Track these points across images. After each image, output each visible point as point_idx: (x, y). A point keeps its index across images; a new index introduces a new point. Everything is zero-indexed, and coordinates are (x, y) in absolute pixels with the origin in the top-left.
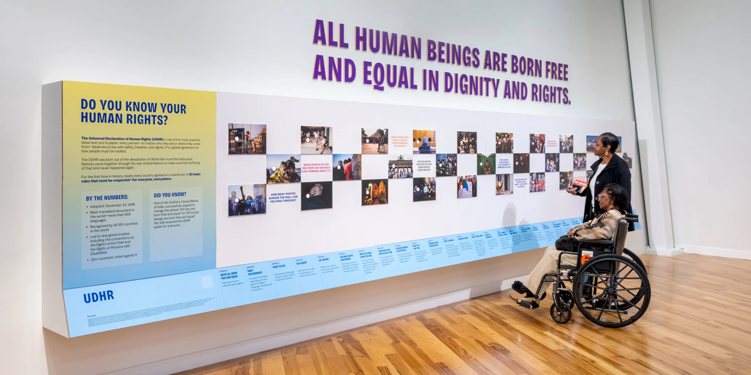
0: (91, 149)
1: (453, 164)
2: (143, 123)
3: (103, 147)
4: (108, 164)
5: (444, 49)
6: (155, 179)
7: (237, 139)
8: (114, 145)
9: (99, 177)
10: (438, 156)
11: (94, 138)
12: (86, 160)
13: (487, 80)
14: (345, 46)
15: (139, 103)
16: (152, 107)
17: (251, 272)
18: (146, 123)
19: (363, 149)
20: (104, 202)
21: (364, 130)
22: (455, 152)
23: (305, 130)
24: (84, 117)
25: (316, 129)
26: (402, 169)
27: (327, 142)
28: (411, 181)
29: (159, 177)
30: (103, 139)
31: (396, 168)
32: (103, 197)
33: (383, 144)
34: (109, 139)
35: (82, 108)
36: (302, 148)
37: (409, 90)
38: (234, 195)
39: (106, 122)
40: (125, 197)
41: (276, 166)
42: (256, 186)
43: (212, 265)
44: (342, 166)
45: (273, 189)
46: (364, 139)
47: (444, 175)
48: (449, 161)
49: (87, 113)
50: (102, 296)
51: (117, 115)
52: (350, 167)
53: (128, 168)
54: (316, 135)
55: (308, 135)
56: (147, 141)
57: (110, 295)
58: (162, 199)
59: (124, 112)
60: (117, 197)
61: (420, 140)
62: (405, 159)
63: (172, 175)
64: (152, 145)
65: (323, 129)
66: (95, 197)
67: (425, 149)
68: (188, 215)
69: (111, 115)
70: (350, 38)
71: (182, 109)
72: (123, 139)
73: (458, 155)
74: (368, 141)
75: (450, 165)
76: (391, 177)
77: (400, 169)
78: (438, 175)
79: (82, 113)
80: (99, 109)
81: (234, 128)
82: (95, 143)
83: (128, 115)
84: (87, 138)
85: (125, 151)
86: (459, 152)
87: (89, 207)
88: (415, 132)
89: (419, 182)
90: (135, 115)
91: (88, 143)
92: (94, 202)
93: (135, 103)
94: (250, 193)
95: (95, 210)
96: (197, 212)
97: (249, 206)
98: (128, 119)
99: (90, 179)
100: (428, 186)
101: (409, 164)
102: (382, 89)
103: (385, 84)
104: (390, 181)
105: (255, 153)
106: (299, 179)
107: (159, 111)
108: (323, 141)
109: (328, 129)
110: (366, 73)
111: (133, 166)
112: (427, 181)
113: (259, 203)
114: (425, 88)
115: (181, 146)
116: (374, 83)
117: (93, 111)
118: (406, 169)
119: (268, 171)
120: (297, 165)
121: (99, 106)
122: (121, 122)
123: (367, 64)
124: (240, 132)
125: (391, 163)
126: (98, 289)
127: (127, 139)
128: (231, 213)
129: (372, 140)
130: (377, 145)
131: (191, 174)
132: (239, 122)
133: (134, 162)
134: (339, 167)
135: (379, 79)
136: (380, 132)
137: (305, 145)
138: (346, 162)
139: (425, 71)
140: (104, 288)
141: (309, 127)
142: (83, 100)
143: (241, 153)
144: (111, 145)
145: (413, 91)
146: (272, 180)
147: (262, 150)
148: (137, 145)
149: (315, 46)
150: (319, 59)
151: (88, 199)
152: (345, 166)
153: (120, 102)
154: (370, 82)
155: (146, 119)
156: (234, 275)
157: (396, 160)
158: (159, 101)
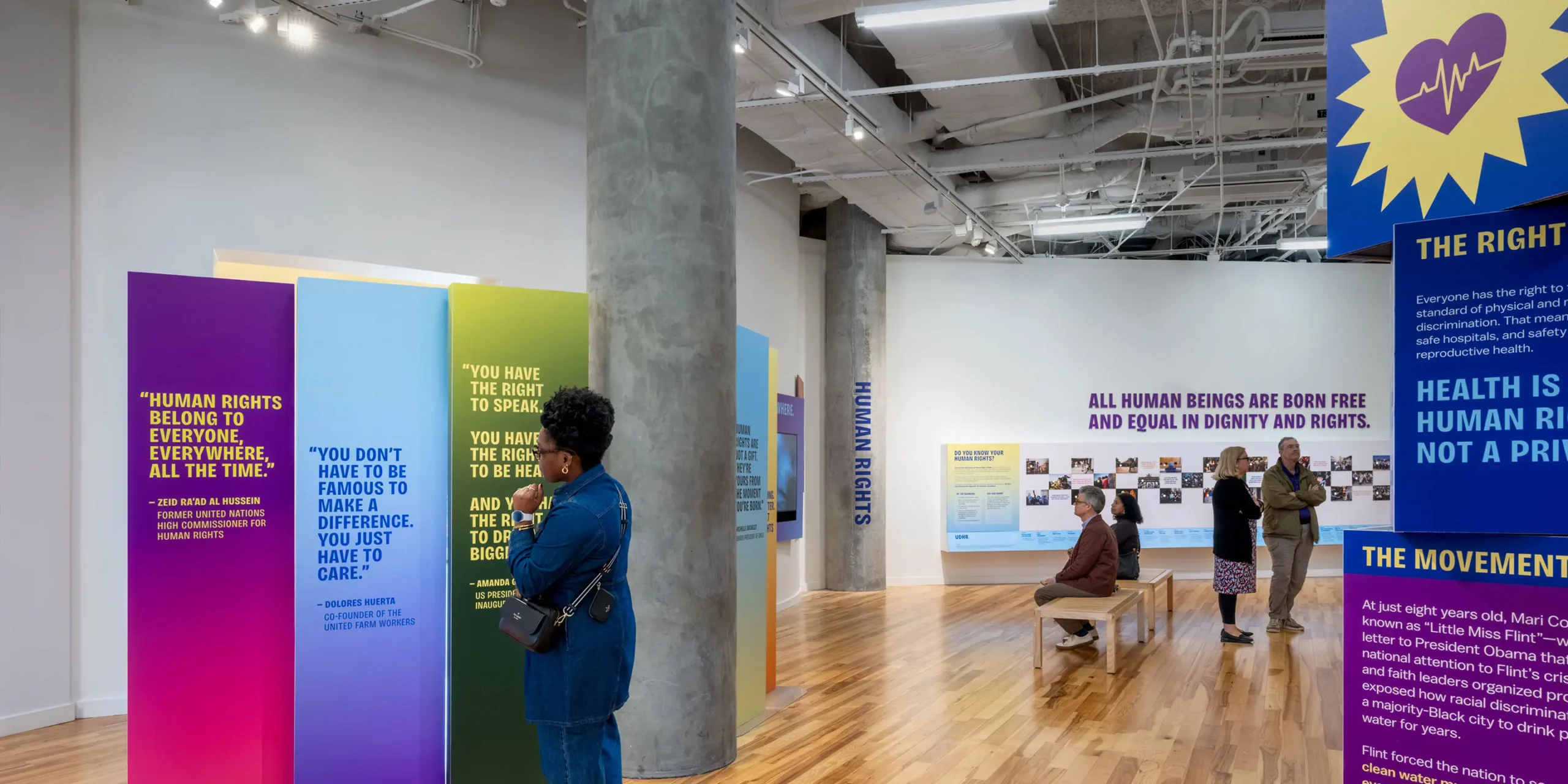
0: (959, 472)
1: (1199, 479)
2: (982, 460)
3: (964, 471)
4: (967, 479)
5: (1205, 398)
6: (988, 486)
7: (1031, 466)
8: (969, 471)
9: (963, 484)
10: (1184, 475)
11: (960, 468)
12: (957, 477)
13: (1253, 416)
14: (1112, 406)
15: (980, 451)
16: (987, 453)
17: (1039, 535)
18: (984, 460)
19: (1117, 470)
20: (965, 496)
21: (1118, 459)
22: (1202, 471)
23: (1074, 460)
24: (956, 459)
25: (1082, 460)
26: (1150, 483)
27: (1090, 466)
28: (1158, 491)
29: (990, 485)
30: (964, 468)
31: (1144, 482)
32: (964, 494)
33: (1133, 467)
34: (967, 468)
35: (956, 455)
36: (1072, 470)
37: (1170, 431)
38: (1029, 494)
39: (965, 460)
40: (973, 494)
41: (1055, 480)
42: (1042, 491)
43: (1018, 529)
44: (1101, 481)
45: (1052, 492)
46: (1118, 464)
47: (1190, 486)
48: (1195, 477)
49: (957, 457)
50: (963, 537)
51: (971, 457)
52: (1107, 481)
53: (975, 481)
54: (1082, 463)
55: (1076, 463)
56: (984, 469)
57: (967, 537)
58: (991, 495)
59: (973, 456)
60: (970, 494)
61: (1166, 464)
62: (1152, 476)
63: (996, 484)
64: (986, 470)
65: (1087, 459)
66: (961, 493)
67: (1171, 469)
68: (1005, 504)
69: (968, 457)
70: (1117, 401)
71: (1002, 453)
72: (973, 468)
73: (1205, 474)
74: (1121, 465)
75: (1196, 480)
76: (1140, 487)
77: (1148, 483)
78: (1184, 486)
79: (955, 457)
80: (962, 455)
81: (1030, 461)
82: (961, 470)
83: (975, 457)
84: (957, 468)
85: (974, 473)
86: (1205, 471)
87: (958, 497)
88: (1161, 459)
89: (1166, 491)
90: (979, 457)
91: (958, 470)
92: (960, 496)
93: (978, 451)
94: (1039, 494)
95: (961, 499)
96: (1009, 503)
97: (1038, 501)
98: (975, 459)
99: (959, 486)
100: (1174, 493)
101: (1157, 479)
102: (1145, 430)
103: (1147, 427)
104: (1139, 490)
105: (1042, 473)
106: (1070, 487)
107: (990, 454)
108: (1087, 466)
109: (1091, 459)
110: (1131, 421)
111: (978, 480)
112: (1173, 491)
113: (1044, 500)
114: (1184, 427)
115: (1001, 470)
116: (1137, 428)
117: (960, 456)
118: (1154, 483)
119: (1050, 483)
120: (1068, 480)
121: (962, 453)
122: (972, 460)
123: (1131, 416)
124: (1033, 463)
125: (1140, 479)
126: (961, 534)
127: (975, 468)
128: (1028, 504)
129: (1124, 465)
130: (1128, 468)
131: (1006, 484)
132: (1032, 458)
133: (978, 478)
134: (1098, 481)
135: (1142, 424)
136: (1131, 460)
137: (1074, 469)
138: (1103, 478)
139: (1184, 416)
140: (965, 534)
141: (1077, 458)
142: (956, 451)
143: (1034, 474)
144: (967, 471)
145: (1173, 430)
146: (1053, 487)
147: (1046, 471)
148: (979, 470)
149: (1091, 409)
150: (1094, 417)
151: (958, 494)
152: (1103, 481)
153: (972, 451)
154: (1134, 427)
155: (984, 458)
156: (1029, 535)
157: (1145, 477)
158: (989, 449)
